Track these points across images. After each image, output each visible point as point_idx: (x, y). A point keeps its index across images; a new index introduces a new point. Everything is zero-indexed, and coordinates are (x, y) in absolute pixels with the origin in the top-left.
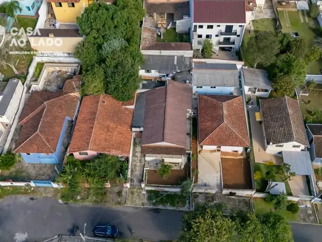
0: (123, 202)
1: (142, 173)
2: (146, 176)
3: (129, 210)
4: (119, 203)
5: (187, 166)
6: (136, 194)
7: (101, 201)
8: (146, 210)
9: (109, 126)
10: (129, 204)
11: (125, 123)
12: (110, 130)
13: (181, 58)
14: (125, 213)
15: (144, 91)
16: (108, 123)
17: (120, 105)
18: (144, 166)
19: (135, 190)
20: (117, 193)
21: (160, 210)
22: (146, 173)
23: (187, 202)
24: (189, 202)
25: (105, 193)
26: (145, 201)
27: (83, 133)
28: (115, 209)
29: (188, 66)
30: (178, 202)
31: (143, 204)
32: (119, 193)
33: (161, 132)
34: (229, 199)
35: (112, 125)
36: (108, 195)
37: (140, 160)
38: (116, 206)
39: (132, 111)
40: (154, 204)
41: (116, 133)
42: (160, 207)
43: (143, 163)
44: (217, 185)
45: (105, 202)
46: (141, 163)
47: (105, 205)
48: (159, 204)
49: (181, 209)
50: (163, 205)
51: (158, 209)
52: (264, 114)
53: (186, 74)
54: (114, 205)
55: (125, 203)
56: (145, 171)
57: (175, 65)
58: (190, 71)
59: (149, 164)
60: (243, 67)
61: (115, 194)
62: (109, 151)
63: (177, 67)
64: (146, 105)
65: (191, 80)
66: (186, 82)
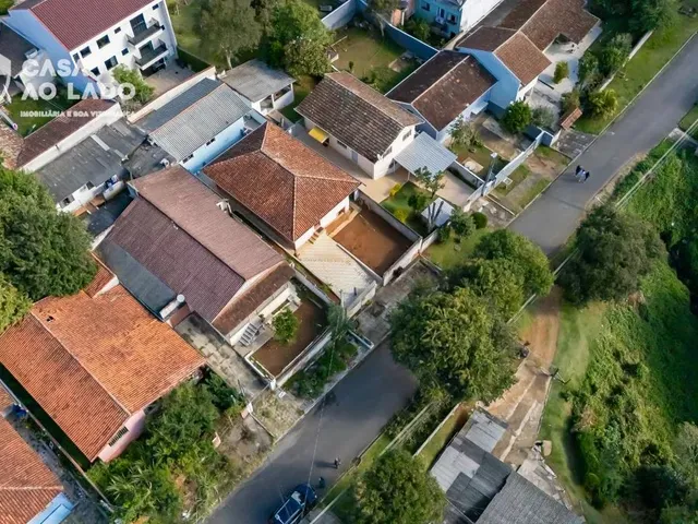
0: (268, 441)
1: (247, 371)
2: (259, 368)
3: (291, 442)
4: (263, 450)
5: (303, 291)
6: (273, 410)
7: (231, 476)
8: (315, 414)
9: (114, 348)
10: (279, 435)
11: (136, 317)
12: (123, 350)
13: (105, 132)
14: (290, 452)
15: (101, 238)
16: (105, 344)
17: (87, 298)
18: (239, 356)
19: (265, 405)
20: (243, 438)
21: (332, 392)
22: (255, 364)
23: (354, 343)
24: (357, 341)
25: (224, 459)
26: (298, 404)
27: (79, 404)
28: (267, 464)
29: (133, 136)
30: (343, 357)
31: (300, 412)
32: (247, 436)
33: (223, 272)
34: (397, 284)
35: (118, 342)
36: (231, 457)
37: (223, 355)
38: (264, 460)
39: (121, 289)
40: (316, 394)
41: (140, 348)
42: (327, 389)
43: (233, 354)
44: (367, 280)
45: (240, 471)
46: (228, 357)
47: (245, 476)
48: (322, 386)
49: (356, 361)
50: (329, 382)
51: (328, 396)
52: (323, 125)
53: (144, 152)
54: (258, 460)
55: (272, 438)
56: (251, 363)
57: (108, 152)
58: (146, 142)
59: (243, 345)
60: (219, 76)
61: (241, 443)
62: (167, 384)
63: (117, 152)
64: (138, 257)
65: (165, 155)
66: (163, 165)
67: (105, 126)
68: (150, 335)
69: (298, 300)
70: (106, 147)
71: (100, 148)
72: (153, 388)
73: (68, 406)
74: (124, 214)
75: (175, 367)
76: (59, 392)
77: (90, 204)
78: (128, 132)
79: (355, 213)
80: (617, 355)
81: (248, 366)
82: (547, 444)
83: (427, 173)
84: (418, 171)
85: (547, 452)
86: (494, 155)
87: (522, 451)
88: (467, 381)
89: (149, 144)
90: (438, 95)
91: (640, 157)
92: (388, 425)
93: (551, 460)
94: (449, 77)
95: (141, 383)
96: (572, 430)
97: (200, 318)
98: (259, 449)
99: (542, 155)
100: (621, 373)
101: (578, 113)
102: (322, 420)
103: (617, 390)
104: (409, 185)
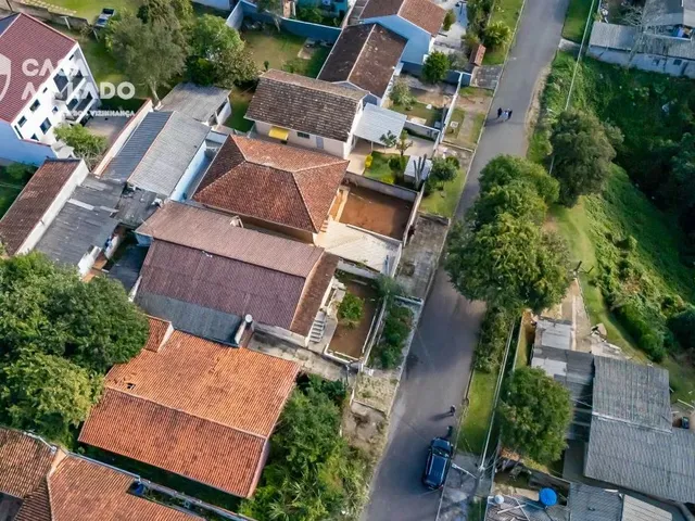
0: (381, 418)
1: (330, 364)
2: (341, 357)
3: (401, 410)
4: (380, 427)
5: (343, 276)
6: (370, 388)
7: (367, 461)
8: (407, 378)
9: (210, 388)
10: (387, 408)
11: (210, 355)
12: (221, 386)
13: (79, 192)
14: (404, 420)
15: (134, 293)
16: (199, 387)
17: (151, 354)
18: (316, 353)
19: (361, 389)
20: (358, 424)
21: (410, 354)
22: (335, 354)
23: (405, 306)
24: (407, 303)
25: (352, 449)
26: (388, 375)
27: (206, 451)
28: (392, 438)
29: (111, 188)
30: (403, 320)
31: (394, 382)
32: (361, 421)
34: (414, 242)
35: (208, 380)
36: (357, 444)
37: (301, 359)
38: (386, 434)
39: (178, 334)
40: (399, 361)
41: (233, 378)
42: (405, 352)
43: (310, 355)
44: (388, 248)
45: (372, 453)
46: (307, 359)
47: (378, 456)
48: (400, 352)
49: (416, 320)
50: (403, 346)
51: (409, 358)
52: (280, 123)
53: (129, 200)
54: (381, 437)
55: (383, 414)
56: (331, 355)
57: (94, 211)
58: (126, 189)
59: (316, 343)
60: (156, 108)
61: (359, 429)
62: (280, 399)
63: (103, 208)
64: (183, 297)
65: (154, 195)
66: (157, 205)
67: (77, 188)
68: (234, 363)
69: (342, 285)
70: (90, 208)
71: (84, 210)
72: (270, 407)
73: (195, 458)
74: (147, 262)
75: (277, 381)
76: (180, 448)
77: (93, 269)
78: (103, 186)
79: (346, 193)
80: (609, 237)
81: (329, 359)
82: (601, 326)
83: (392, 137)
84: (383, 138)
85: (605, 333)
86: (429, 107)
87: (585, 340)
88: (546, 288)
89: (131, 191)
90: (365, 67)
91: (546, 71)
92: (474, 362)
93: (609, 338)
94: (367, 48)
95: (256, 406)
96: (612, 308)
97: (263, 334)
98: (378, 428)
99: (467, 94)
100: (617, 251)
101: (482, 49)
102: (417, 381)
103: (623, 265)
104: (376, 155)
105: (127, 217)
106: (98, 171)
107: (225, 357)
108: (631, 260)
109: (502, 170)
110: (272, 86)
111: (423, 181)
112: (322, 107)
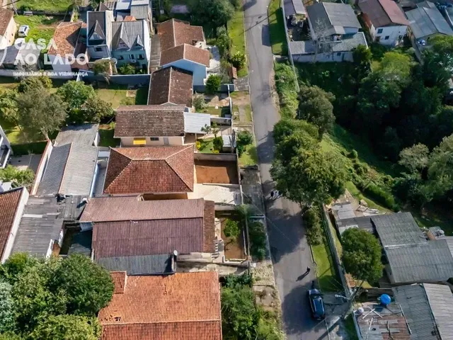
0: (272, 289)
1: (229, 267)
2: (232, 261)
3: (280, 281)
4: (274, 295)
6: (258, 275)
7: (275, 317)
8: (276, 262)
10: (272, 283)
12: (175, 299)
13: (29, 209)
14: (285, 285)
17: (120, 296)
18: (219, 264)
20: (261, 298)
21: (271, 247)
23: (255, 221)
24: (256, 219)
25: (264, 313)
26: (265, 264)
28: (283, 299)
29: (48, 201)
30: (258, 230)
31: (270, 266)
32: (261, 295)
36: (266, 309)
38: (279, 298)
39: (133, 277)
40: (267, 254)
42: (268, 247)
43: (216, 266)
45: (276, 312)
47: (280, 312)
48: (266, 248)
49: (265, 227)
50: (265, 244)
51: (271, 250)
52: (138, 136)
53: (64, 205)
54: (276, 300)
55: (272, 287)
56: (228, 262)
57: (43, 217)
58: (59, 198)
59: (216, 258)
61: (263, 300)
62: (216, 294)
63: (48, 214)
65: (80, 197)
66: (85, 202)
67: (25, 206)
68: (177, 283)
69: (217, 219)
70: (41, 216)
71: (36, 219)
72: (213, 301)
74: (94, 239)
75: (208, 285)
78: (42, 201)
80: (343, 153)
81: (227, 265)
82: (362, 201)
83: (208, 128)
84: (203, 129)
85: (366, 203)
86: (217, 108)
87: (359, 211)
89: (63, 198)
90: (176, 92)
91: (272, 74)
92: (308, 241)
93: (369, 206)
94: (172, 81)
95: (203, 303)
96: (364, 190)
97: (183, 262)
98: (272, 296)
99: (234, 96)
101: (234, 69)
102: (282, 261)
103: (356, 167)
105: (66, 216)
106: (34, 192)
107: (169, 281)
108: (358, 162)
109: (286, 127)
110: (125, 115)
111: (235, 148)
112: (162, 119)
